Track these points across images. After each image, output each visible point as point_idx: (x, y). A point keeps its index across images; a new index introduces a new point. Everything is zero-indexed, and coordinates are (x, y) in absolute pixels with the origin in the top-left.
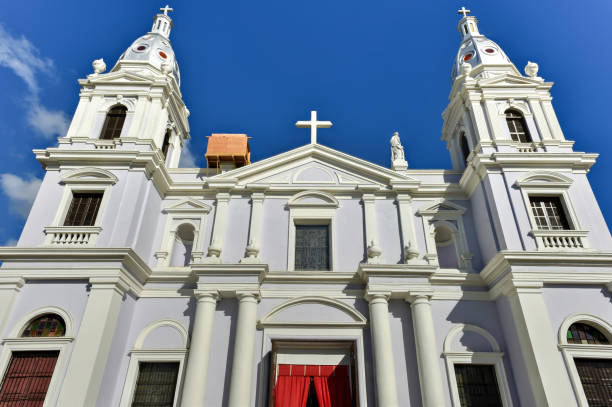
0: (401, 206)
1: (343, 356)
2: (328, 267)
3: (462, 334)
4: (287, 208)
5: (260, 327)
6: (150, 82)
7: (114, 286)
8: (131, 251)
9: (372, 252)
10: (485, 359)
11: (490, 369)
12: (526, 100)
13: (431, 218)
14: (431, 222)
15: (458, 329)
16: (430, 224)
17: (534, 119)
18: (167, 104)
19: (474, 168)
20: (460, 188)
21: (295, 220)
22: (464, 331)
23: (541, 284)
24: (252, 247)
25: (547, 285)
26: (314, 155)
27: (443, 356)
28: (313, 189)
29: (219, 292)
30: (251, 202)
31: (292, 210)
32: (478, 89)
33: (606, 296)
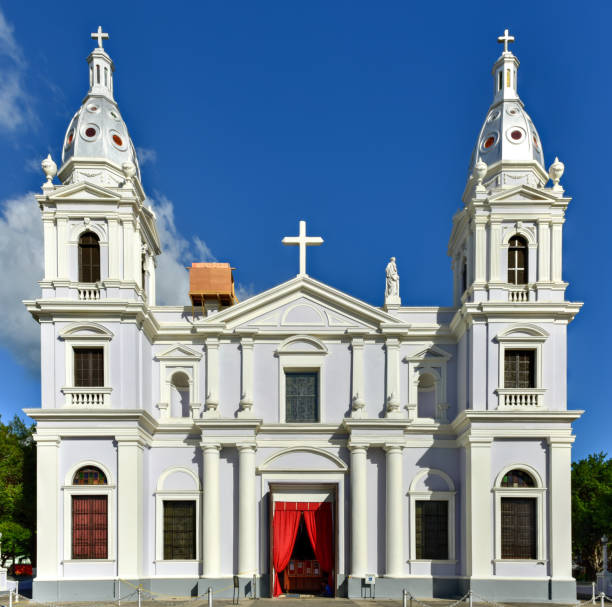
0: (389, 352)
1: (327, 495)
2: (317, 419)
3: (427, 476)
4: (277, 355)
5: (258, 473)
6: (117, 198)
7: (136, 443)
8: (144, 412)
9: (356, 405)
10: (441, 496)
11: (445, 504)
12: (536, 223)
13: (417, 364)
14: (416, 369)
15: (425, 472)
16: (416, 371)
17: (537, 251)
18: (138, 226)
19: (462, 315)
20: (450, 331)
21: (284, 368)
22: (429, 474)
23: (492, 439)
24: (245, 400)
25: (497, 439)
26: (303, 290)
27: (408, 495)
28: (302, 333)
29: (222, 444)
30: (240, 348)
31: (282, 357)
32: (487, 206)
33: (543, 448)
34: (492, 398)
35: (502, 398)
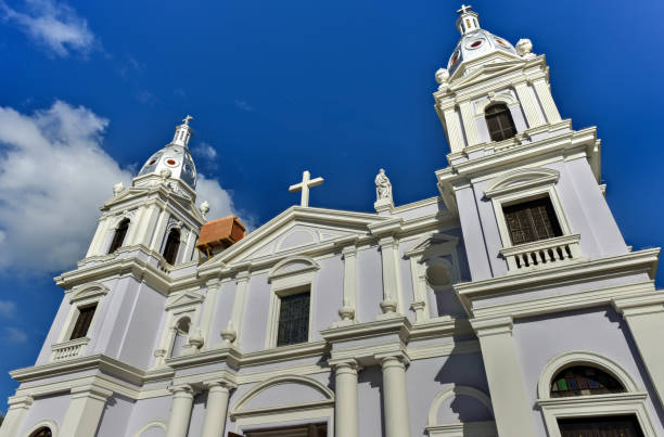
0: (384, 251)
4: (270, 281)
5: (234, 418)
7: (88, 393)
8: (102, 357)
12: (511, 87)
13: (420, 258)
16: (420, 264)
17: (521, 106)
18: (165, 207)
21: (277, 292)
22: (455, 393)
23: (509, 320)
25: (518, 320)
26: (297, 218)
27: (426, 432)
28: (292, 256)
29: (193, 385)
31: (274, 282)
32: (451, 94)
33: (612, 320)
34: (497, 264)
35: (512, 261)
